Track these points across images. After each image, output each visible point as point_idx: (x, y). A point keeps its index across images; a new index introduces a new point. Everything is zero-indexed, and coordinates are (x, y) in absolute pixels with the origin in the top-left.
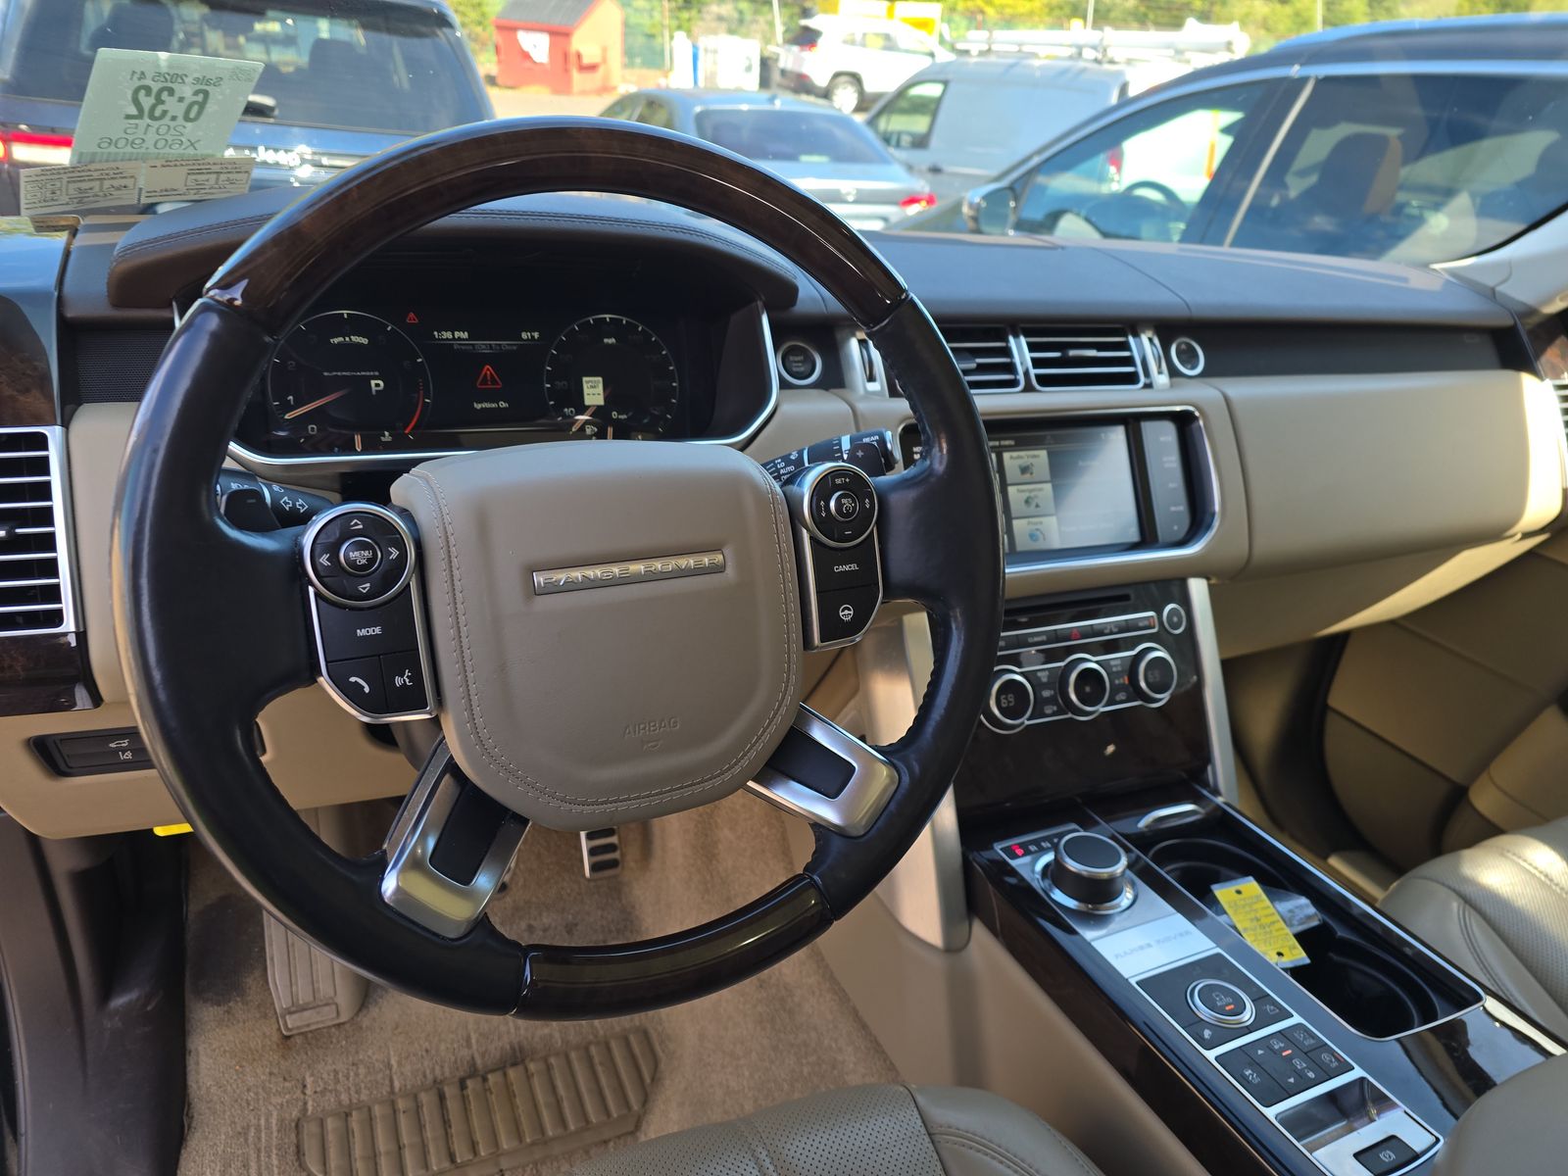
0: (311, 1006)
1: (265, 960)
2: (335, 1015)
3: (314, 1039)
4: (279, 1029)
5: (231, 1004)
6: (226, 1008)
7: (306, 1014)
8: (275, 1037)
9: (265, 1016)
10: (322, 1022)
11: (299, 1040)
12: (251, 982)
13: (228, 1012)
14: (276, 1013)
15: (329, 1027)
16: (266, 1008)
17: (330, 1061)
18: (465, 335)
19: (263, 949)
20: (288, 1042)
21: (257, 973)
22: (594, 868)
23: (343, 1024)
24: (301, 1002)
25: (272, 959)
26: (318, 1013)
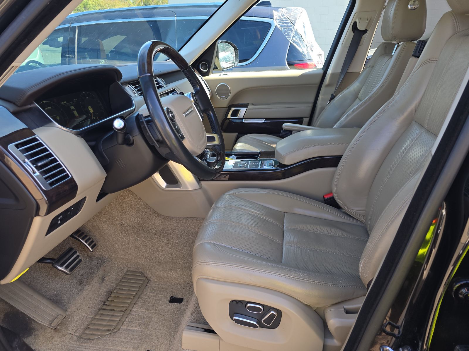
0: (54, 319)
1: (32, 319)
2: (62, 316)
3: (62, 324)
4: (52, 329)
5: (34, 333)
6: (34, 335)
7: (55, 321)
8: (52, 331)
9: (45, 329)
10: (60, 320)
11: (59, 327)
12: (33, 325)
13: (35, 335)
14: (47, 327)
15: (63, 320)
16: (43, 327)
17: (70, 325)
18: (65, 102)
19: (29, 317)
20: (57, 329)
21: (33, 323)
22: (92, 248)
23: (65, 316)
24: (51, 320)
25: (34, 317)
26: (57, 319)
